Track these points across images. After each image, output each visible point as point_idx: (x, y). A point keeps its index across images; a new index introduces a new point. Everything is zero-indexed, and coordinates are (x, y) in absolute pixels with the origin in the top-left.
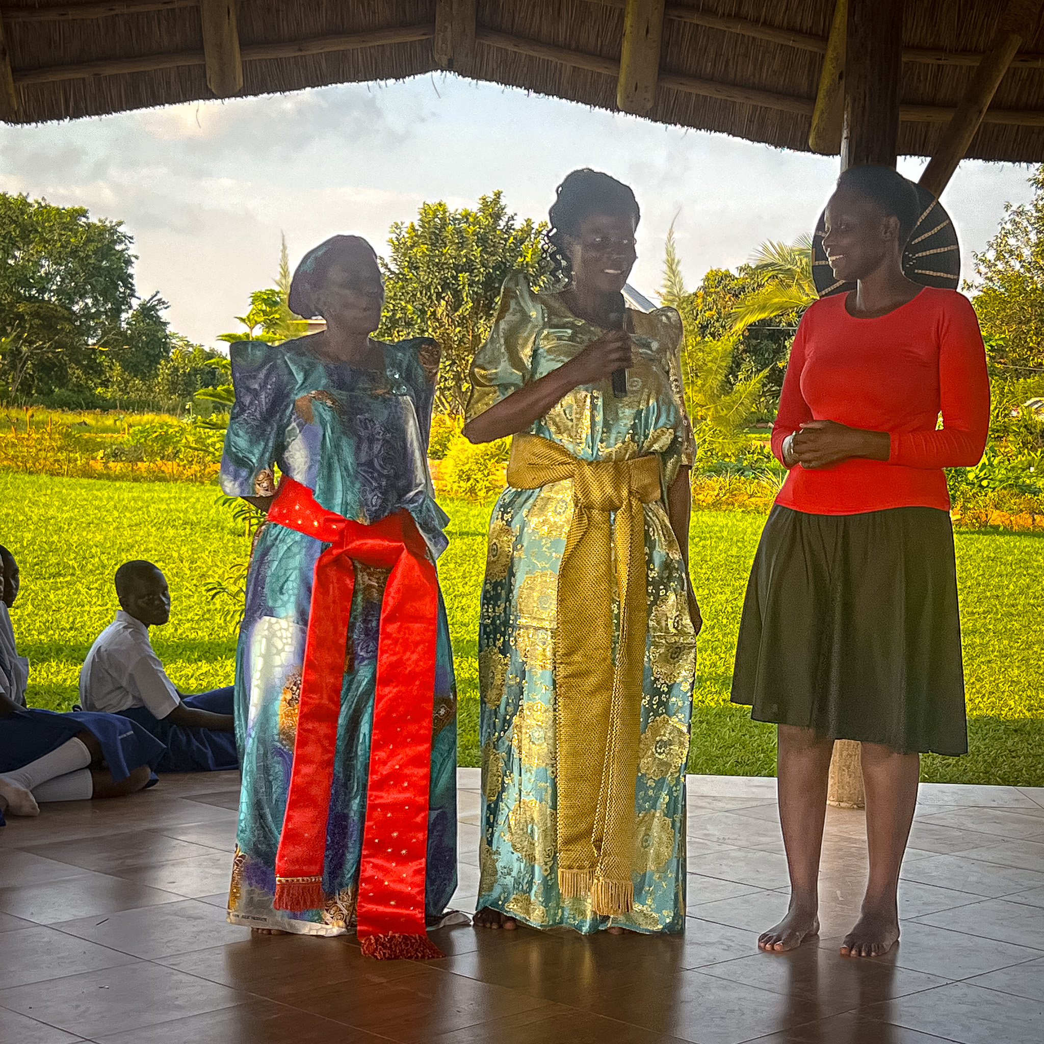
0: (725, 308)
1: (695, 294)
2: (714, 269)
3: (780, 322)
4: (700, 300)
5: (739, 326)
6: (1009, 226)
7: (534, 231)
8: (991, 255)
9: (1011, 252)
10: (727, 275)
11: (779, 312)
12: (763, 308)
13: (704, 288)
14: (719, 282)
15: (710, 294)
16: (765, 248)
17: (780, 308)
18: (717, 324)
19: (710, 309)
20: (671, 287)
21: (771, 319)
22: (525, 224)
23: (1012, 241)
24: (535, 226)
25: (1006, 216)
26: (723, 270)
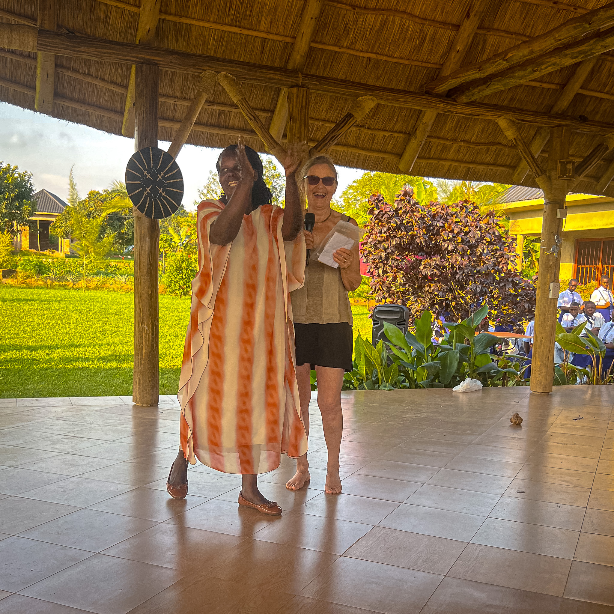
0: (98, 207)
1: (85, 200)
2: (93, 190)
3: (122, 213)
4: (87, 203)
5: (104, 214)
6: (212, 180)
7: (11, 170)
8: (205, 191)
9: (213, 190)
10: (98, 193)
11: (121, 209)
12: (114, 207)
13: (89, 198)
14: (95, 196)
15: (91, 201)
16: (114, 184)
17: (121, 208)
18: (95, 213)
19: (92, 207)
20: (73, 196)
21: (118, 213)
22: (7, 166)
23: (213, 186)
24: (12, 167)
25: (211, 176)
26: (96, 191)
